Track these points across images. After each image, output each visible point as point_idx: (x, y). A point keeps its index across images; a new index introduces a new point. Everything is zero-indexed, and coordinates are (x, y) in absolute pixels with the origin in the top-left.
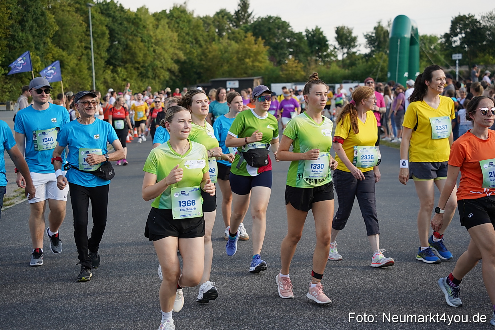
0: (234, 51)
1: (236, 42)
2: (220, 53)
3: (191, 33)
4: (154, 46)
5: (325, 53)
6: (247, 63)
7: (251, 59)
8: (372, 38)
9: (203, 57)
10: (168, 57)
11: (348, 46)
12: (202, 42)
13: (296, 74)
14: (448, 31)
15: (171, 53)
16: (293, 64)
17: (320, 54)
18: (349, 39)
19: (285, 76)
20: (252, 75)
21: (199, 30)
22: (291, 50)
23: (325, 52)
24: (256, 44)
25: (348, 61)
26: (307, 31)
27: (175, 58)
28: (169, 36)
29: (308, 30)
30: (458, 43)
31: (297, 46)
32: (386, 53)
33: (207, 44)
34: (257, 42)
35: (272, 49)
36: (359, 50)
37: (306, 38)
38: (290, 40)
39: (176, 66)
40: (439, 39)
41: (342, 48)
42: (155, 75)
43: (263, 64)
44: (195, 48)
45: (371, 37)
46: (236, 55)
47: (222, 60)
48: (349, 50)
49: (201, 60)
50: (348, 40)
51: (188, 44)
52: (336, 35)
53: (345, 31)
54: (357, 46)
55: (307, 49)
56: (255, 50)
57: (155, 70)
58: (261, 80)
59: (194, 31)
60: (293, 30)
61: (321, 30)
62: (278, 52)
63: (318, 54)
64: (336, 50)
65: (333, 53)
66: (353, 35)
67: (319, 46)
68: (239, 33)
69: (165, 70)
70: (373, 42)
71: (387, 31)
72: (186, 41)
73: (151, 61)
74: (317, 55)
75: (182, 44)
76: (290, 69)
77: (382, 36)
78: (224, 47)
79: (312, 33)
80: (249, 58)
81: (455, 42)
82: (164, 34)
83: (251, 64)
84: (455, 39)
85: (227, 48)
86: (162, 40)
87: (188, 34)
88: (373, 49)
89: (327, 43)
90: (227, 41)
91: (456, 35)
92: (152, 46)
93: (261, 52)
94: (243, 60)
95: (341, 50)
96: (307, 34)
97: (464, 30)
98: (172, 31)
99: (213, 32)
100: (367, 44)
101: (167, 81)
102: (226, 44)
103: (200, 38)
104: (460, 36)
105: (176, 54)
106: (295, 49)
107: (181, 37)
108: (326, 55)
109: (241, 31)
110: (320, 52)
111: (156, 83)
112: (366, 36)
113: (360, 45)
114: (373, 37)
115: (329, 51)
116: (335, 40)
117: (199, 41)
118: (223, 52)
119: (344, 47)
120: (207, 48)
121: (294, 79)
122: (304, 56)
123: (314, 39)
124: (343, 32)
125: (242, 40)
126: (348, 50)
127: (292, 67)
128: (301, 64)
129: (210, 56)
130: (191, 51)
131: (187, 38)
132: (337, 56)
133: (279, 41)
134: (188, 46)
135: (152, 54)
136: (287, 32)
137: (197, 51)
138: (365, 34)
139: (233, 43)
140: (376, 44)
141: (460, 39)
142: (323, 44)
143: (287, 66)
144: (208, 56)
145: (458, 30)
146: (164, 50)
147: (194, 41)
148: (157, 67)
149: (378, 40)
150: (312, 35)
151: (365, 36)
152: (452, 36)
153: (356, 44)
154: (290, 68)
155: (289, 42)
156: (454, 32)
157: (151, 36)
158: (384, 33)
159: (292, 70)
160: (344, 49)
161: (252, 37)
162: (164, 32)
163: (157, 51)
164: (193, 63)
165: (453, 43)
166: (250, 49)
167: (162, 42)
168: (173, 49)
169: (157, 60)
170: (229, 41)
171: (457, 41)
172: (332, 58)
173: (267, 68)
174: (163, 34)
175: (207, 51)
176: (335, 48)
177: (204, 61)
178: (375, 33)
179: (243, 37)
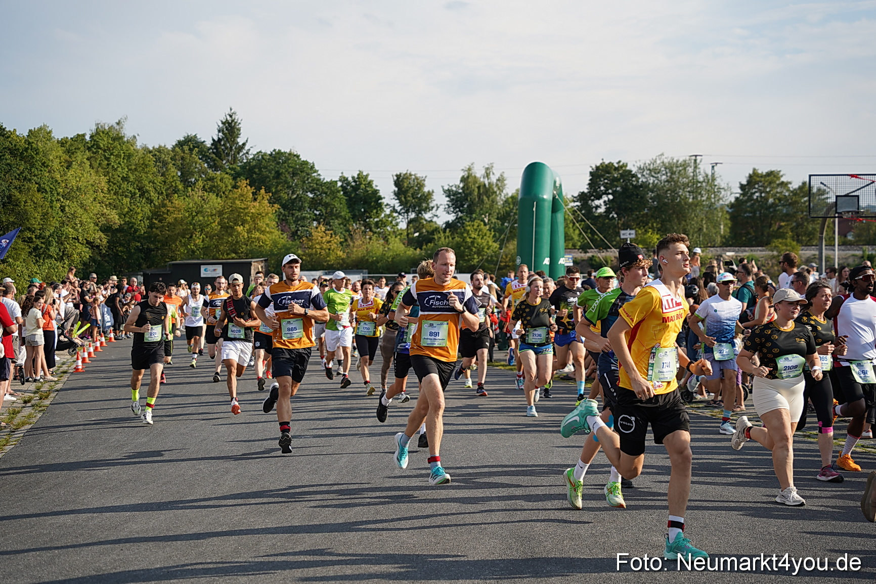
0: (214, 212)
1: (217, 195)
2: (187, 215)
3: (132, 178)
4: (62, 200)
5: (376, 220)
6: (239, 234)
7: (247, 226)
8: (459, 196)
9: (156, 222)
10: (88, 220)
11: (417, 209)
12: (152, 194)
13: (328, 255)
14: (585, 189)
15: (95, 212)
16: (322, 237)
17: (368, 220)
18: (419, 196)
19: (308, 259)
20: (247, 257)
21: (146, 173)
22: (318, 213)
23: (378, 217)
24: (255, 200)
25: (417, 234)
26: (344, 179)
27: (103, 221)
28: (91, 182)
29: (347, 179)
30: (602, 210)
31: (326, 205)
32: (483, 221)
33: (160, 197)
34: (256, 196)
35: (282, 210)
36: (437, 216)
37: (342, 193)
38: (315, 193)
39: (103, 236)
40: (571, 202)
41: (407, 212)
42: (63, 252)
43: (268, 235)
44: (139, 204)
45: (456, 193)
46: (218, 220)
47: (191, 227)
48: (420, 215)
49: (151, 226)
50: (417, 197)
51: (126, 196)
52: (396, 189)
53: (412, 182)
54: (433, 208)
55: (345, 212)
56: (253, 211)
57: (62, 244)
58: (263, 264)
59: (136, 173)
60: (322, 177)
61: (369, 178)
62: (293, 215)
63: (365, 221)
64: (395, 215)
65: (390, 219)
66: (426, 190)
67: (366, 206)
68: (221, 180)
69: (83, 244)
70: (459, 202)
71: (485, 185)
72: (122, 192)
73: (55, 227)
74: (362, 222)
75: (115, 197)
76: (318, 246)
77: (476, 193)
78: (195, 204)
79: (353, 184)
80: (242, 225)
81: (597, 207)
82: (83, 178)
83: (246, 234)
84: (597, 202)
85: (202, 206)
86: (79, 189)
87: (125, 179)
88: (459, 213)
89: (380, 201)
90: (200, 193)
91: (599, 198)
92: (59, 200)
93: (264, 215)
94: (232, 228)
95: (406, 214)
96: (345, 185)
97: (611, 189)
98: (97, 172)
99: (174, 176)
100: (449, 207)
101: (85, 264)
102: (199, 198)
103: (149, 187)
104: (605, 198)
105: (103, 215)
106: (324, 211)
107: (114, 184)
108: (377, 222)
109: (226, 176)
110: (367, 217)
111: (63, 267)
112: (449, 193)
113: (438, 207)
114: (460, 193)
115: (383, 215)
116: (394, 197)
117: (147, 191)
118: (194, 214)
119: (411, 210)
120: (164, 206)
121: (325, 264)
122: (339, 224)
123: (356, 194)
124: (410, 183)
125: (227, 193)
126: (418, 215)
127: (320, 243)
128: (337, 237)
129: (170, 219)
130: (131, 210)
131: (124, 185)
132: (397, 224)
133: (295, 196)
134: (126, 201)
135: (58, 214)
136: (310, 180)
137: (143, 210)
138: (446, 188)
139: (213, 196)
140: (465, 206)
141: (605, 202)
142: (373, 204)
143: (311, 240)
144: (165, 218)
145: (602, 188)
146: (82, 206)
147: (137, 191)
148: (67, 237)
149: (469, 199)
150: (352, 187)
151: (445, 191)
152: (592, 198)
153: (431, 205)
154: (318, 243)
155: (313, 198)
156: (595, 191)
157: (56, 181)
158: (479, 188)
159: (321, 249)
160: (410, 214)
161: (249, 187)
162: (82, 174)
163: (67, 208)
164: (136, 231)
165: (594, 210)
166: (244, 209)
167: (78, 193)
168: (99, 205)
169: (67, 225)
170: (205, 194)
171: (600, 205)
172: (389, 228)
173: (275, 243)
174: (80, 178)
175: (163, 209)
176: (394, 210)
177: (157, 229)
178: (463, 188)
179: (230, 188)
